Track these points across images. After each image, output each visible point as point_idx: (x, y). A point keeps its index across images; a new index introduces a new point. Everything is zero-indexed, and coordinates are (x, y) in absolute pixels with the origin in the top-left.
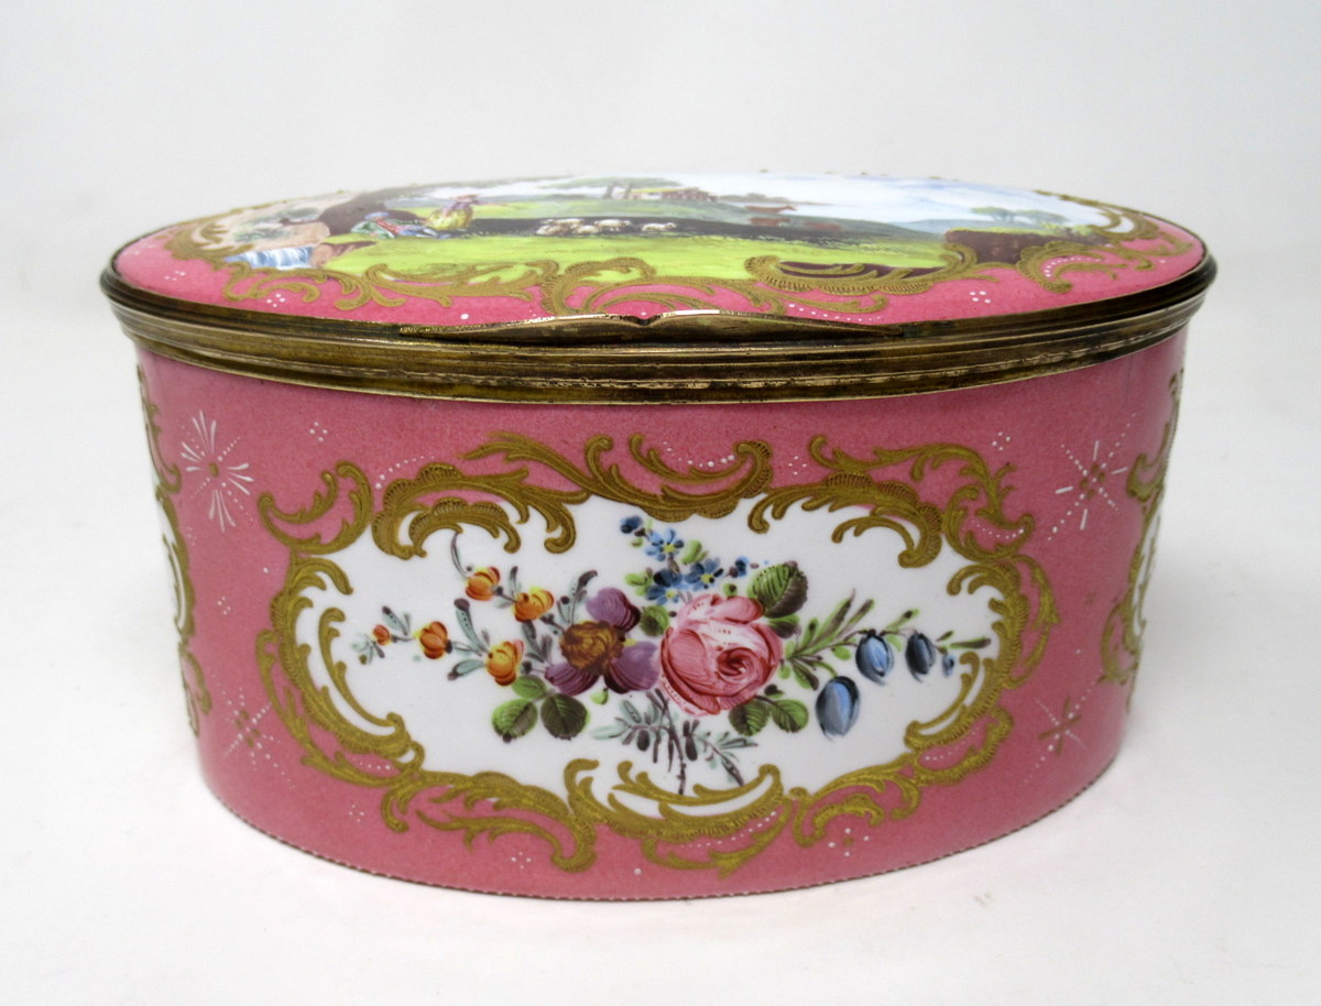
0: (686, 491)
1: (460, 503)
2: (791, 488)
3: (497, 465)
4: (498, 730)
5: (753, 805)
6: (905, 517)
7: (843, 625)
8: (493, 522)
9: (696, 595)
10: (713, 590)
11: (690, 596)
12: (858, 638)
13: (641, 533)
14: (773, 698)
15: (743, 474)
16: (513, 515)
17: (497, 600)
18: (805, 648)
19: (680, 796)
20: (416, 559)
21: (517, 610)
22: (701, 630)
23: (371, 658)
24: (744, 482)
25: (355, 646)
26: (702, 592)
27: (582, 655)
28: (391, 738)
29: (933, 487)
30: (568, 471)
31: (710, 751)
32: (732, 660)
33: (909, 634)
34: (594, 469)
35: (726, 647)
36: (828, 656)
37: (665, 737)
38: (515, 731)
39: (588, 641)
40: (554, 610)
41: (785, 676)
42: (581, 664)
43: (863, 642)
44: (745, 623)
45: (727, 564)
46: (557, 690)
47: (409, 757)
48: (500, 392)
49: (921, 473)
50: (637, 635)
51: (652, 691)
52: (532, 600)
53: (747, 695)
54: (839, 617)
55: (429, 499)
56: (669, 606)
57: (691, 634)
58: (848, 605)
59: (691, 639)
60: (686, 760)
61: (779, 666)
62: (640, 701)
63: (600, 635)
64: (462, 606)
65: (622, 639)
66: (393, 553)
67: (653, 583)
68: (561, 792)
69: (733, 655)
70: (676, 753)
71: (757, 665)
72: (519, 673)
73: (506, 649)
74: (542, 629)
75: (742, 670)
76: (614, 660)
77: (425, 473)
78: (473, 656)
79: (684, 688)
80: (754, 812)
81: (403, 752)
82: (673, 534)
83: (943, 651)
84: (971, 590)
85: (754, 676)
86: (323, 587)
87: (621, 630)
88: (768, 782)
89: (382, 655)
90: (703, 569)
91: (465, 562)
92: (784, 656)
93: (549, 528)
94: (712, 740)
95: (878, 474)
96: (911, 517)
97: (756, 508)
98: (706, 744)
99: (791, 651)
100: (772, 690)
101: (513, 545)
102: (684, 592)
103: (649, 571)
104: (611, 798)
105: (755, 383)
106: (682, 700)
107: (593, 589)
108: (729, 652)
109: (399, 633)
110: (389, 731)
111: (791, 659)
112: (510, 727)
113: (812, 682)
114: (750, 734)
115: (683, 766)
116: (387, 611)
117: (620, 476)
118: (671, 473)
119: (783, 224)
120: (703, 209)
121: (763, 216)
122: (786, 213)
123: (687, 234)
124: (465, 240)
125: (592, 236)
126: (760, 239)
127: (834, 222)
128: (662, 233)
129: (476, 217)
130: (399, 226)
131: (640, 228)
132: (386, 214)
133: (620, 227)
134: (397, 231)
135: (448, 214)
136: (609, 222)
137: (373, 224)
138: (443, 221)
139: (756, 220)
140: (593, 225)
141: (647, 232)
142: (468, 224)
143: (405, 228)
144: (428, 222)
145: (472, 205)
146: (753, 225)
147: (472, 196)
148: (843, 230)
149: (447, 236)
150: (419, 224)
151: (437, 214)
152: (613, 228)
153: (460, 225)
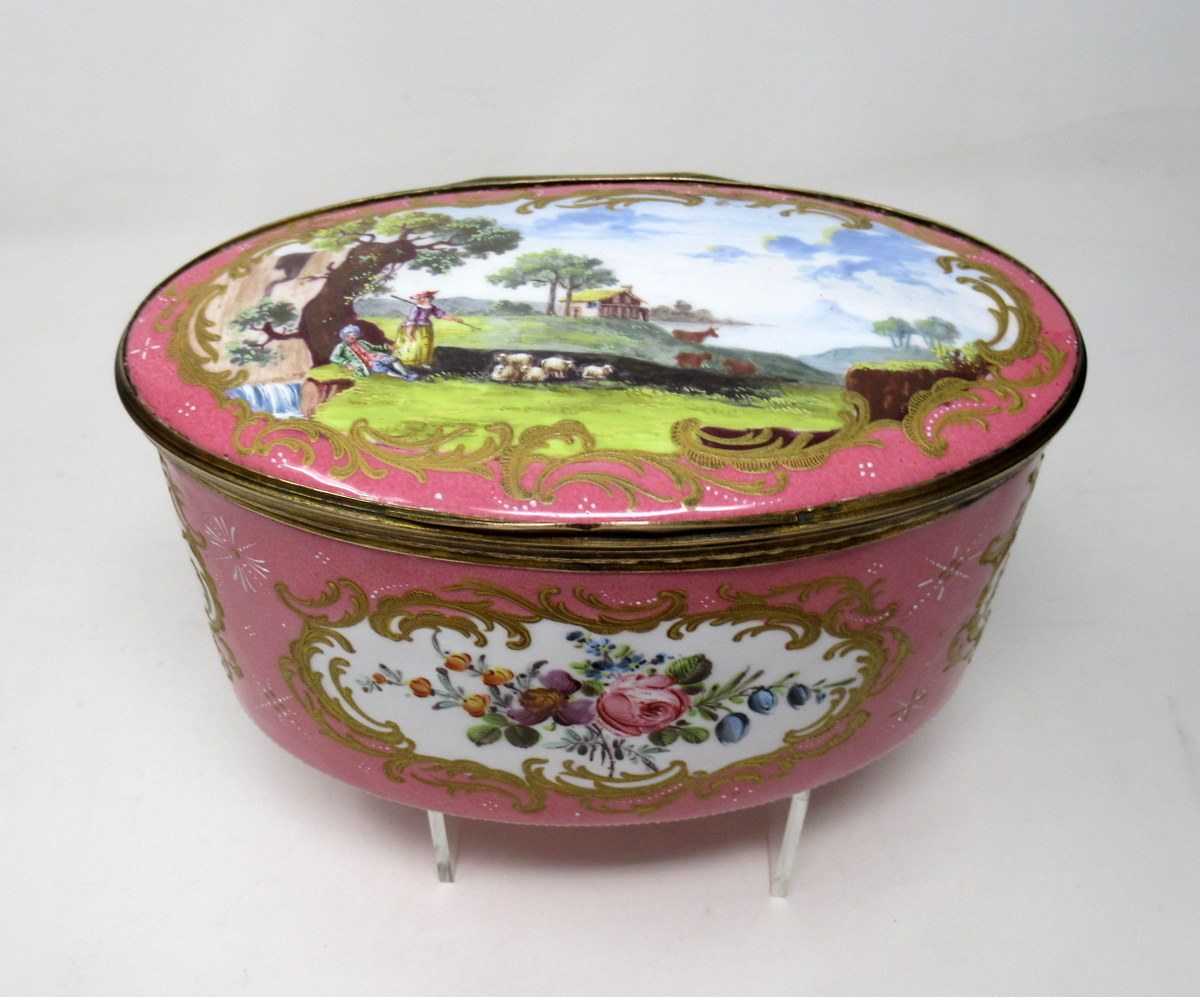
0: (618, 618)
1: (441, 616)
2: (702, 614)
3: (469, 597)
4: (472, 739)
5: (665, 782)
6: (793, 623)
7: (739, 685)
8: (467, 629)
9: (624, 674)
10: (638, 672)
11: (619, 675)
12: (750, 692)
13: (583, 641)
14: (682, 727)
15: (664, 607)
16: (481, 626)
17: (469, 672)
18: (708, 699)
19: (610, 778)
20: (404, 643)
21: (485, 678)
22: (627, 693)
23: (372, 688)
24: (664, 613)
25: (358, 681)
26: (630, 673)
27: (535, 705)
28: (389, 734)
29: (815, 604)
30: (526, 604)
31: (633, 755)
32: (651, 708)
33: (790, 686)
34: (546, 604)
35: (647, 702)
36: (726, 703)
37: (599, 749)
38: (484, 741)
39: (540, 698)
40: (514, 681)
41: (693, 715)
42: (535, 710)
43: (754, 693)
44: (662, 688)
45: (650, 656)
46: (517, 722)
47: (404, 745)
48: (470, 558)
49: (808, 597)
50: (578, 696)
51: (590, 725)
52: (496, 674)
53: (662, 726)
54: (737, 681)
55: (415, 611)
56: (604, 680)
57: (620, 695)
58: (743, 674)
59: (621, 698)
60: (615, 759)
61: (688, 710)
62: (581, 730)
63: (550, 695)
64: (442, 672)
65: (568, 698)
66: (386, 636)
67: (591, 668)
68: (521, 774)
69: (652, 706)
70: (607, 756)
71: (670, 710)
72: (487, 711)
73: (477, 699)
74: (504, 691)
75: (660, 713)
76: (560, 709)
77: (410, 597)
78: (452, 699)
79: (615, 723)
80: (666, 784)
81: (399, 742)
82: (607, 641)
83: (817, 691)
84: (842, 655)
85: (668, 716)
86: (332, 645)
87: (566, 694)
88: (677, 769)
89: (380, 690)
90: (629, 660)
91: (443, 648)
92: (692, 705)
93: (509, 635)
94: (634, 749)
95: (770, 601)
96: (799, 623)
97: (673, 627)
98: (630, 751)
99: (698, 701)
100: (683, 722)
101: (482, 642)
102: (615, 673)
103: (588, 662)
104: (558, 779)
105: (675, 560)
106: (613, 730)
107: (544, 670)
108: (649, 705)
109: (393, 680)
110: (389, 730)
111: (698, 706)
112: (481, 739)
113: (714, 717)
114: (664, 745)
115: (612, 764)
116: (383, 667)
117: (566, 609)
118: (607, 608)
119: (705, 365)
120: (636, 338)
121: (688, 349)
122: (709, 342)
123: (622, 385)
124: (431, 385)
125: (540, 385)
126: (685, 393)
127: (750, 359)
128: (601, 383)
129: (437, 343)
130: (371, 355)
131: (581, 373)
132: (357, 328)
133: (564, 371)
134: (370, 363)
135: (412, 334)
136: (554, 362)
137: (348, 348)
138: (409, 349)
139: (682, 357)
140: (540, 366)
141: (587, 379)
142: (431, 356)
143: (377, 358)
144: (396, 348)
145: (432, 318)
146: (679, 367)
147: (430, 295)
148: (757, 373)
149: (415, 376)
150: (388, 352)
151: (402, 333)
152: (558, 372)
153: (424, 357)
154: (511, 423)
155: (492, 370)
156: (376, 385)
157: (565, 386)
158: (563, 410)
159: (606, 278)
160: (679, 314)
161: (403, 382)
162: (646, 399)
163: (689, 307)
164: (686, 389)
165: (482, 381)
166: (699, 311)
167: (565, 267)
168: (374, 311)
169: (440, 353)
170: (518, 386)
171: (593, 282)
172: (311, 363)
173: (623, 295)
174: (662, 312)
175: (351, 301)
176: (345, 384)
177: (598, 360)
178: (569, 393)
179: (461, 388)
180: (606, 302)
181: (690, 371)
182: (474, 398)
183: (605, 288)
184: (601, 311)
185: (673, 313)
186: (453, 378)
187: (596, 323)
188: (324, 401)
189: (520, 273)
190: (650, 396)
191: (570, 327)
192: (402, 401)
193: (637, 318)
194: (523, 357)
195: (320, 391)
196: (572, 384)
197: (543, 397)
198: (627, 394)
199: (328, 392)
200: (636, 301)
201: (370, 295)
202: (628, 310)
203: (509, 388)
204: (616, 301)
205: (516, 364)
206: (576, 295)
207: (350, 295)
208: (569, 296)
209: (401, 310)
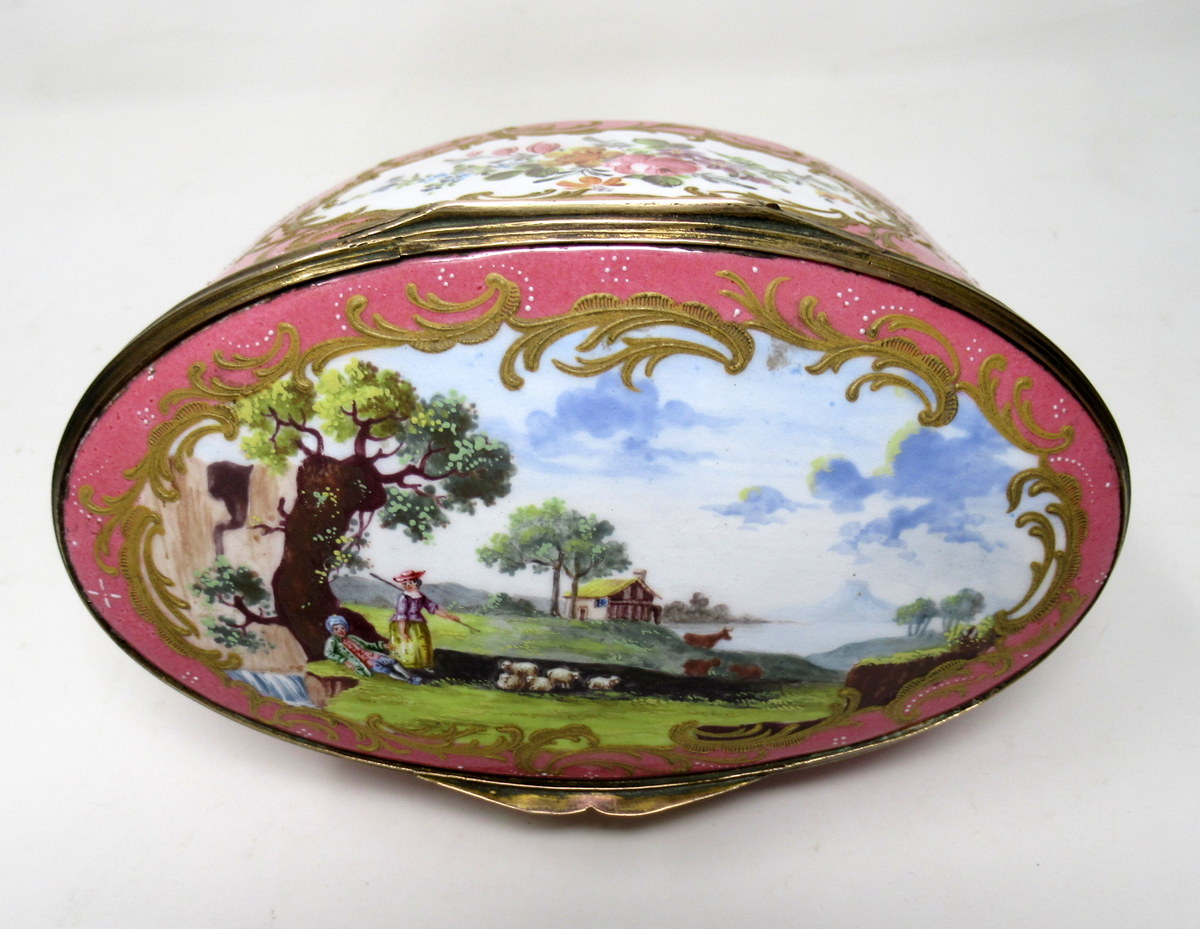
119: (712, 672)
120: (646, 646)
121: (697, 655)
122: (722, 646)
123: (627, 695)
124: (436, 688)
125: (547, 695)
126: (688, 700)
127: (758, 663)
128: (606, 693)
129: (434, 646)
130: (368, 654)
131: (587, 685)
132: (341, 618)
133: (570, 682)
134: (369, 662)
135: (406, 631)
136: (560, 673)
137: (340, 644)
138: (407, 650)
139: (690, 665)
140: (546, 676)
141: (593, 690)
142: (432, 659)
143: (375, 658)
144: (393, 648)
145: (424, 612)
146: (686, 675)
147: (415, 577)
148: (762, 677)
149: (418, 679)
150: (386, 652)
151: (394, 630)
152: (565, 683)
153: (425, 661)
154: (521, 725)
155: (497, 679)
156: (381, 686)
157: (572, 697)
158: (570, 716)
159: (616, 558)
160: (693, 613)
161: (408, 685)
162: (651, 708)
163: (706, 601)
164: (689, 697)
165: (489, 688)
166: (715, 608)
167: (569, 537)
168: (356, 595)
169: (440, 656)
170: (525, 695)
171: (601, 566)
172: (306, 658)
173: (635, 586)
174: (676, 609)
175: (326, 579)
176: (349, 683)
177: (604, 671)
178: (576, 703)
179: (470, 694)
180: (616, 598)
181: (696, 678)
182: (482, 703)
183: (616, 575)
184: (609, 611)
185: (688, 613)
186: (458, 684)
187: (604, 628)
188: (332, 696)
189: (516, 545)
190: (653, 705)
191: (575, 634)
192: (411, 702)
193: (648, 620)
194: (527, 666)
195: (325, 686)
196: (578, 695)
197: (550, 706)
198: (632, 704)
199: (333, 688)
200: (649, 596)
201: (344, 571)
202: (639, 608)
203: (515, 696)
204: (627, 596)
205: (522, 674)
206: (584, 587)
207: (322, 570)
208: (575, 587)
209: (387, 596)
